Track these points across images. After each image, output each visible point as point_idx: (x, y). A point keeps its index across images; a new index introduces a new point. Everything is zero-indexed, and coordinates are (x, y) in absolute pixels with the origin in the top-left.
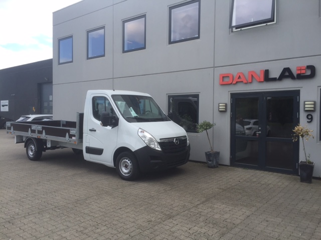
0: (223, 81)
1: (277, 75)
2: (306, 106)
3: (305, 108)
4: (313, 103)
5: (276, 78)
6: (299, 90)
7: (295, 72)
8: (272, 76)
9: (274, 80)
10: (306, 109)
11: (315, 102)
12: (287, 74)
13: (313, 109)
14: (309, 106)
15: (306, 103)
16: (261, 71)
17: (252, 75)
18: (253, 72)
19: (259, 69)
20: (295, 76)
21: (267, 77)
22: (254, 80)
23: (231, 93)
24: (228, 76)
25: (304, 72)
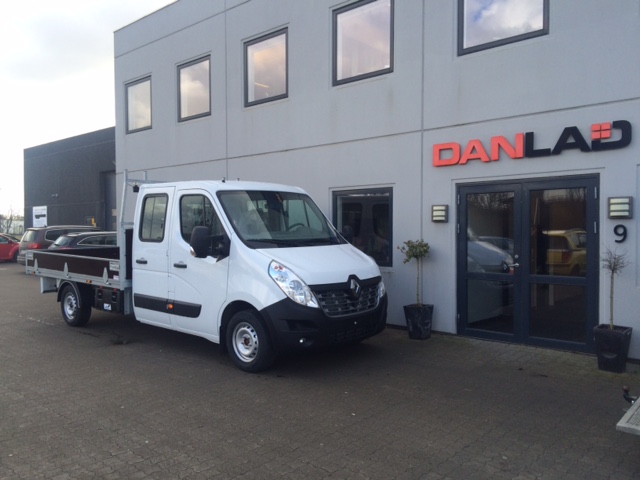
0: (440, 158)
1: (551, 145)
2: (613, 208)
3: (609, 211)
4: (627, 200)
5: (549, 149)
6: (598, 174)
7: (588, 137)
8: (539, 145)
9: (545, 153)
10: (612, 214)
11: (631, 199)
13: (626, 214)
14: (619, 208)
15: (612, 201)
16: (518, 135)
18: (501, 138)
19: (514, 131)
21: (530, 149)
22: (504, 156)
23: (457, 184)
24: (451, 149)
25: (608, 136)
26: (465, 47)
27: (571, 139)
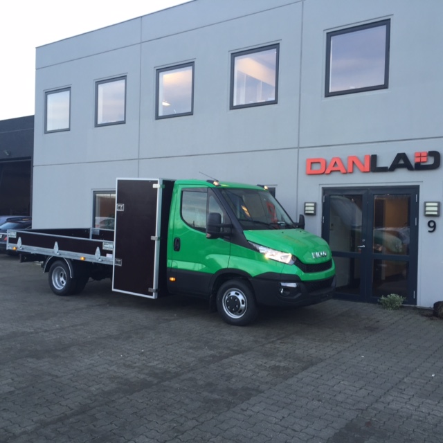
0: (311, 168)
1: (388, 164)
2: (428, 209)
3: (425, 211)
4: (436, 204)
5: (387, 167)
6: (419, 186)
7: (413, 161)
8: (381, 164)
9: (384, 170)
10: (427, 213)
11: (439, 203)
12: (402, 162)
13: (436, 213)
14: (432, 209)
15: (428, 204)
16: (366, 156)
17: (353, 162)
18: (355, 157)
19: (363, 152)
20: (413, 164)
21: (374, 165)
22: (356, 170)
23: (323, 188)
24: (319, 163)
25: (425, 160)
26: (330, 91)
27: (401, 162)
